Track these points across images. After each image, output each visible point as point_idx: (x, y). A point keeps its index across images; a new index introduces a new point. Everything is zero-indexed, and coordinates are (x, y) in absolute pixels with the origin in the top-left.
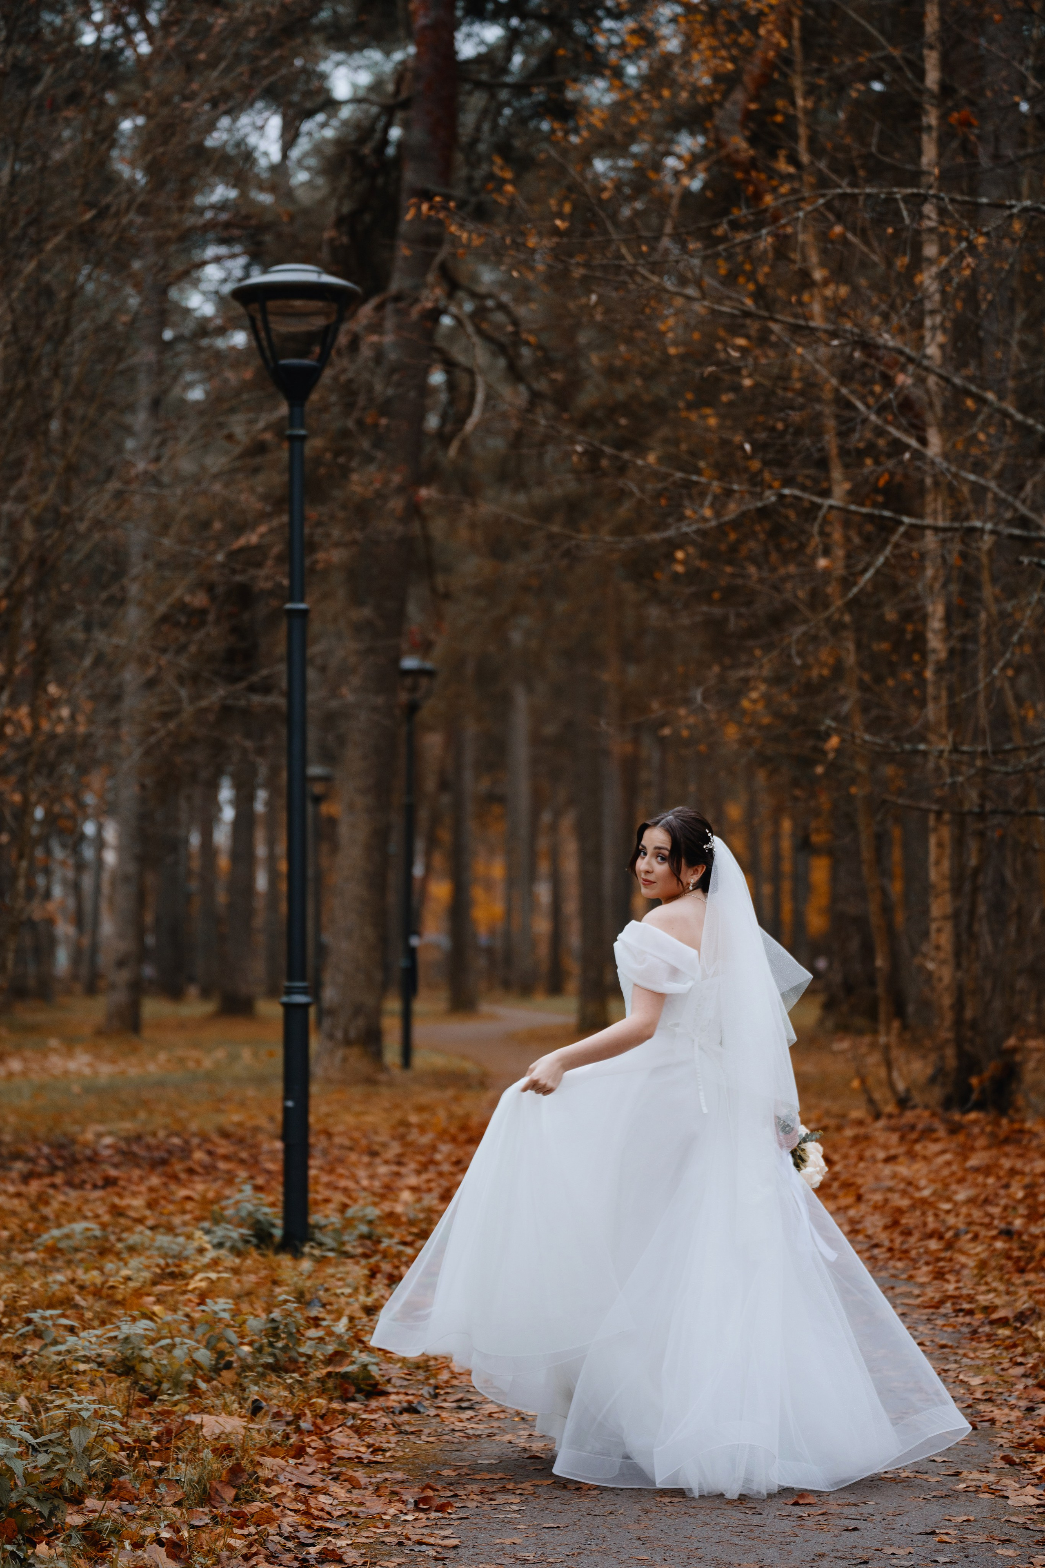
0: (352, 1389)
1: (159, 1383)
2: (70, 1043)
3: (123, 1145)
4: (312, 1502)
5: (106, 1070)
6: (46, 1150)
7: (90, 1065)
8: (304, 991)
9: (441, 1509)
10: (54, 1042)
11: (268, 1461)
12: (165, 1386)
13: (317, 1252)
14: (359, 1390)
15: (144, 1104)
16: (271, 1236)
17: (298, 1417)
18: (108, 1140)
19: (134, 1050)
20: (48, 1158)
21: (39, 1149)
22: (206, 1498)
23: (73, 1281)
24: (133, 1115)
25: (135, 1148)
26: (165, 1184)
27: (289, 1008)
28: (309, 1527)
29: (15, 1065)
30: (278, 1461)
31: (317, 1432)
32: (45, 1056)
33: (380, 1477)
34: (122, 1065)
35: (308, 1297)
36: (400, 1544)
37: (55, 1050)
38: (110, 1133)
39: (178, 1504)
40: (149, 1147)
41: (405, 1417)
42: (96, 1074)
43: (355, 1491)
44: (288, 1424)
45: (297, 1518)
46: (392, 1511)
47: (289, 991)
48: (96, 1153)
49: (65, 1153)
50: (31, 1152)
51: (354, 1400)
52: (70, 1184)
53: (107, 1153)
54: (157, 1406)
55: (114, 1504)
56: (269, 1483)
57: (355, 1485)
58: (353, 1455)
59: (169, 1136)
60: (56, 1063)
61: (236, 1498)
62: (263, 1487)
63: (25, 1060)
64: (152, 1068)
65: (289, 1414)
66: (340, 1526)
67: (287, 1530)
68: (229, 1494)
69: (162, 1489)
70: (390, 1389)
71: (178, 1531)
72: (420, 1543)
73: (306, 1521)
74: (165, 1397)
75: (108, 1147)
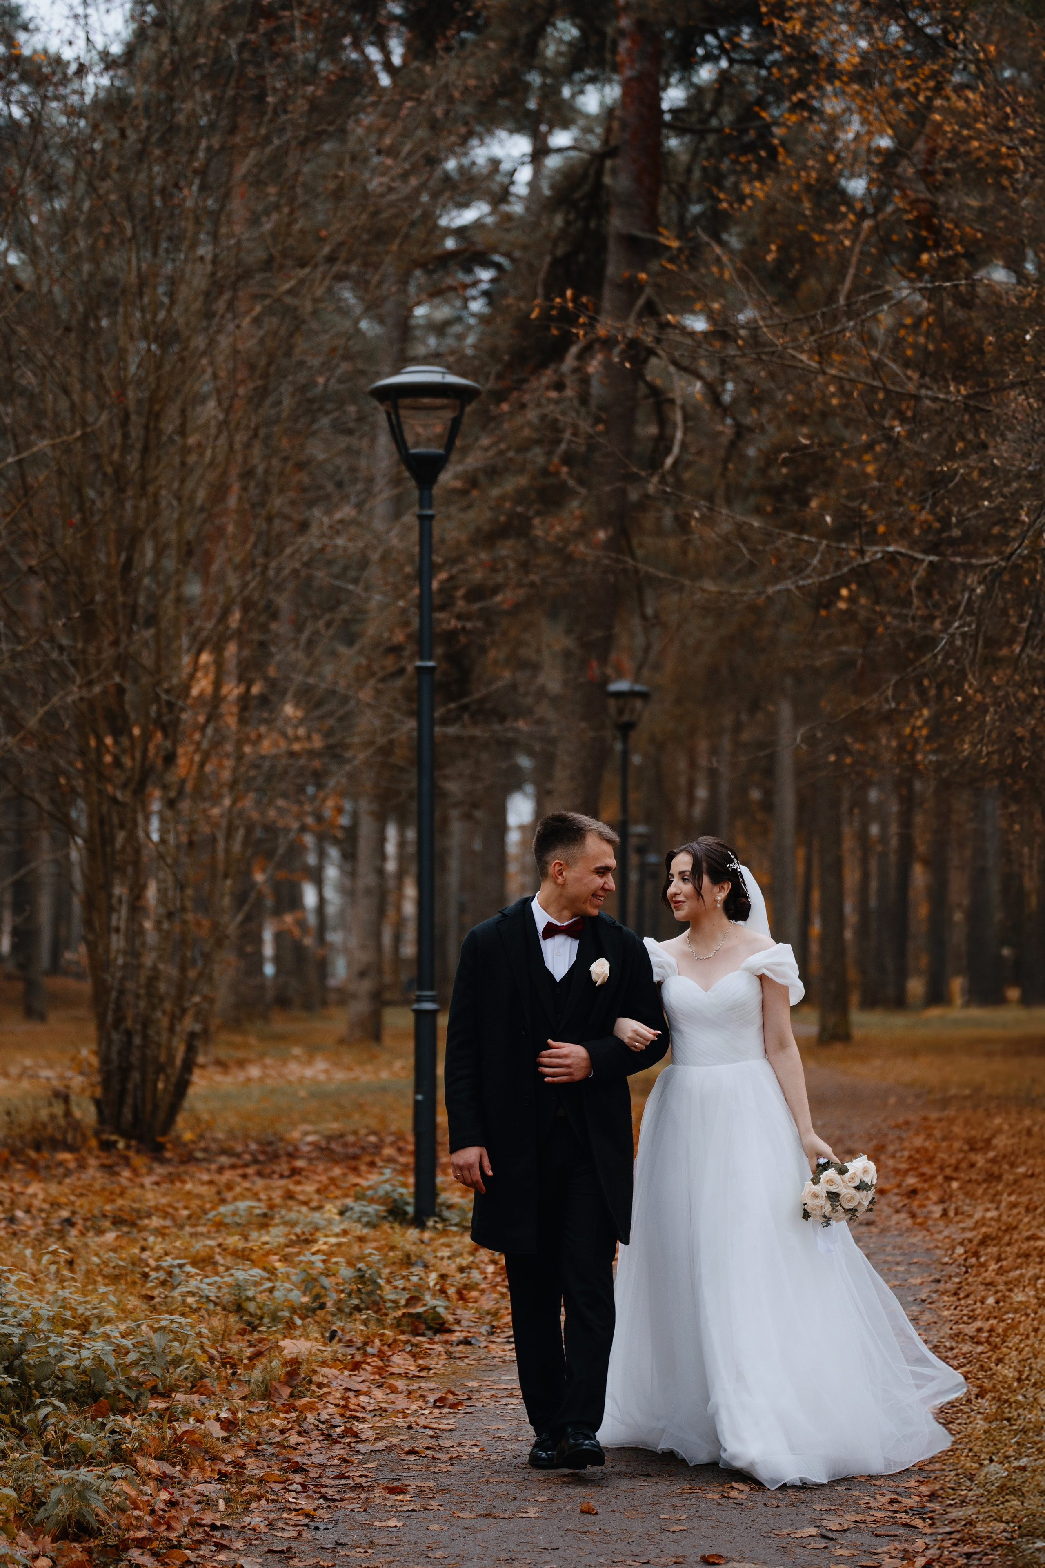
0: (423, 1327)
1: (261, 1318)
2: (312, 1051)
3: (323, 1144)
4: (353, 1400)
5: (340, 1075)
6: (253, 1146)
7: (326, 1071)
8: (432, 999)
9: (452, 1406)
10: (297, 1051)
11: (325, 1370)
12: (266, 1320)
13: (440, 1226)
14: (429, 1328)
15: (360, 1107)
16: (406, 1213)
17: (366, 1344)
18: (310, 1138)
19: (373, 1058)
20: (252, 1154)
21: (247, 1145)
22: (267, 1393)
23: (220, 1245)
24: (348, 1116)
25: (333, 1146)
26: (345, 1174)
27: (418, 1013)
28: (342, 1415)
29: (255, 1072)
30: (335, 1372)
31: (381, 1355)
32: (285, 1063)
33: (415, 1386)
34: (358, 1072)
35: (413, 1259)
36: (409, 1427)
37: (296, 1058)
38: (315, 1132)
39: (243, 1398)
40: (345, 1145)
41: (461, 1347)
42: (330, 1079)
43: (392, 1396)
44: (358, 1349)
45: (336, 1410)
46: (414, 1407)
47: (419, 999)
48: (296, 1149)
49: (269, 1149)
50: (239, 1148)
51: (423, 1335)
52: (260, 1174)
53: (306, 1149)
54: (256, 1335)
55: (196, 1397)
56: (320, 1385)
57: (394, 1390)
58: (402, 1371)
59: (367, 1135)
60: (294, 1070)
61: (292, 1395)
62: (314, 1388)
63: (265, 1067)
64: (385, 1075)
65: (359, 1342)
66: (369, 1416)
67: (324, 1416)
68: (286, 1391)
69: (234, 1387)
70: (456, 1327)
71: (234, 1413)
72: (425, 1427)
73: (341, 1411)
74: (263, 1329)
75: (309, 1144)
